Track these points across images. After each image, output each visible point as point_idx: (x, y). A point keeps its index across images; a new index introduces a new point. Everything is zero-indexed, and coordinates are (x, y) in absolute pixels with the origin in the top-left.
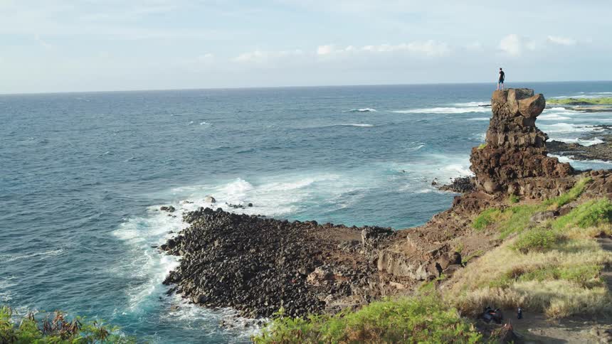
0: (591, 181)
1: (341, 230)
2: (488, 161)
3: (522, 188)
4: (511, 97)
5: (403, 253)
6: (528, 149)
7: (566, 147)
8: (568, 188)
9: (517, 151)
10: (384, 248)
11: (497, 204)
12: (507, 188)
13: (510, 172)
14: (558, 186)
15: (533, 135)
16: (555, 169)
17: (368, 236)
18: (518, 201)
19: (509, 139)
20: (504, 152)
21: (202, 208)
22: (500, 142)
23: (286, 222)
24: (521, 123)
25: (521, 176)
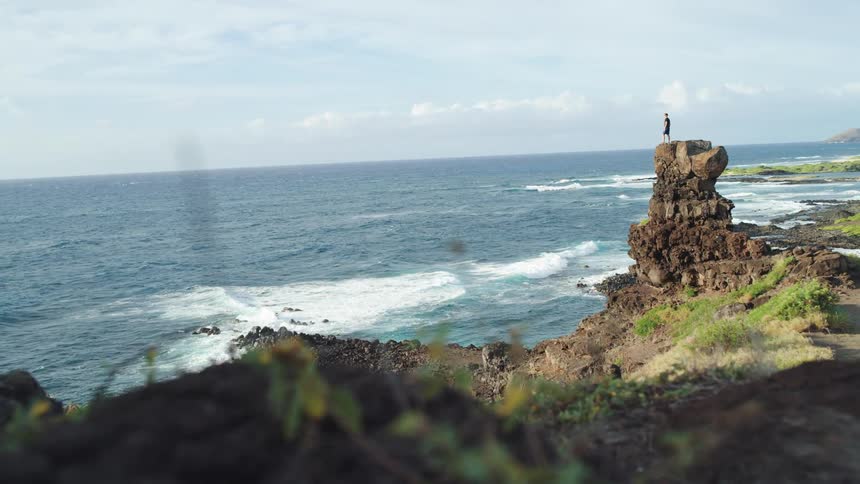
0: (796, 262)
1: (454, 351)
2: (653, 240)
3: (701, 277)
4: (681, 153)
5: (541, 373)
6: (706, 222)
7: (759, 231)
8: (763, 273)
9: (691, 225)
10: (514, 368)
11: (668, 300)
12: (680, 276)
13: (684, 254)
14: (750, 270)
15: (713, 203)
16: (745, 247)
17: (491, 356)
18: (696, 294)
19: (681, 209)
20: (674, 228)
21: (258, 328)
22: (668, 214)
23: (377, 342)
24: (695, 187)
25: (698, 260)
